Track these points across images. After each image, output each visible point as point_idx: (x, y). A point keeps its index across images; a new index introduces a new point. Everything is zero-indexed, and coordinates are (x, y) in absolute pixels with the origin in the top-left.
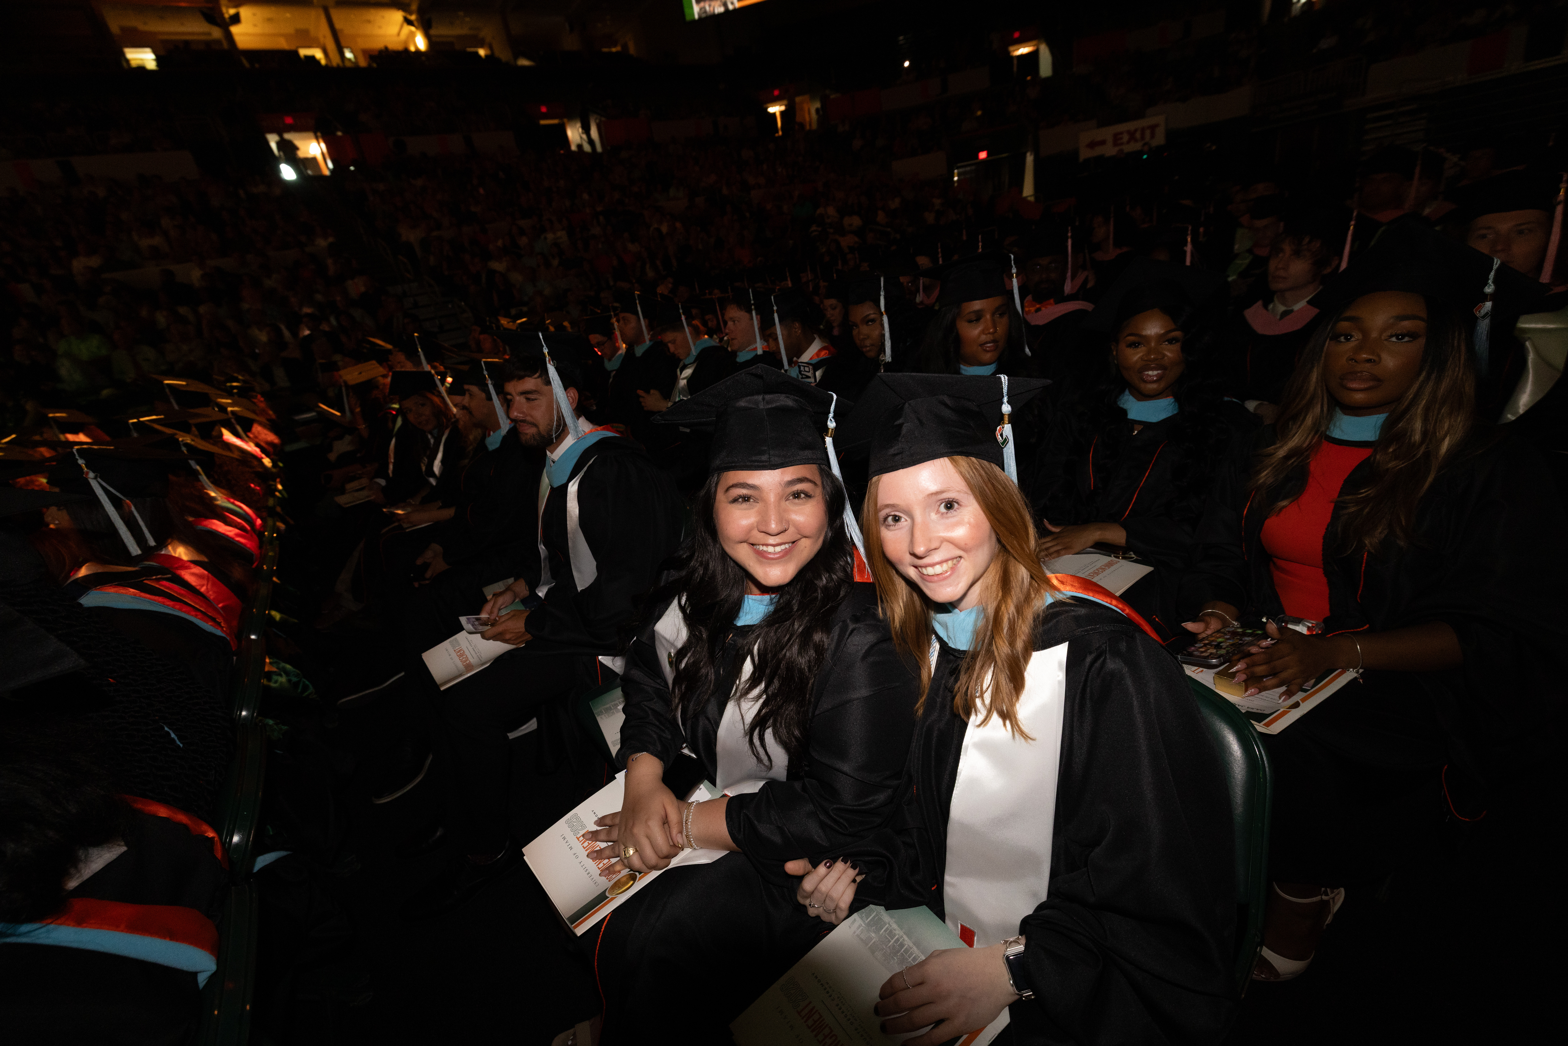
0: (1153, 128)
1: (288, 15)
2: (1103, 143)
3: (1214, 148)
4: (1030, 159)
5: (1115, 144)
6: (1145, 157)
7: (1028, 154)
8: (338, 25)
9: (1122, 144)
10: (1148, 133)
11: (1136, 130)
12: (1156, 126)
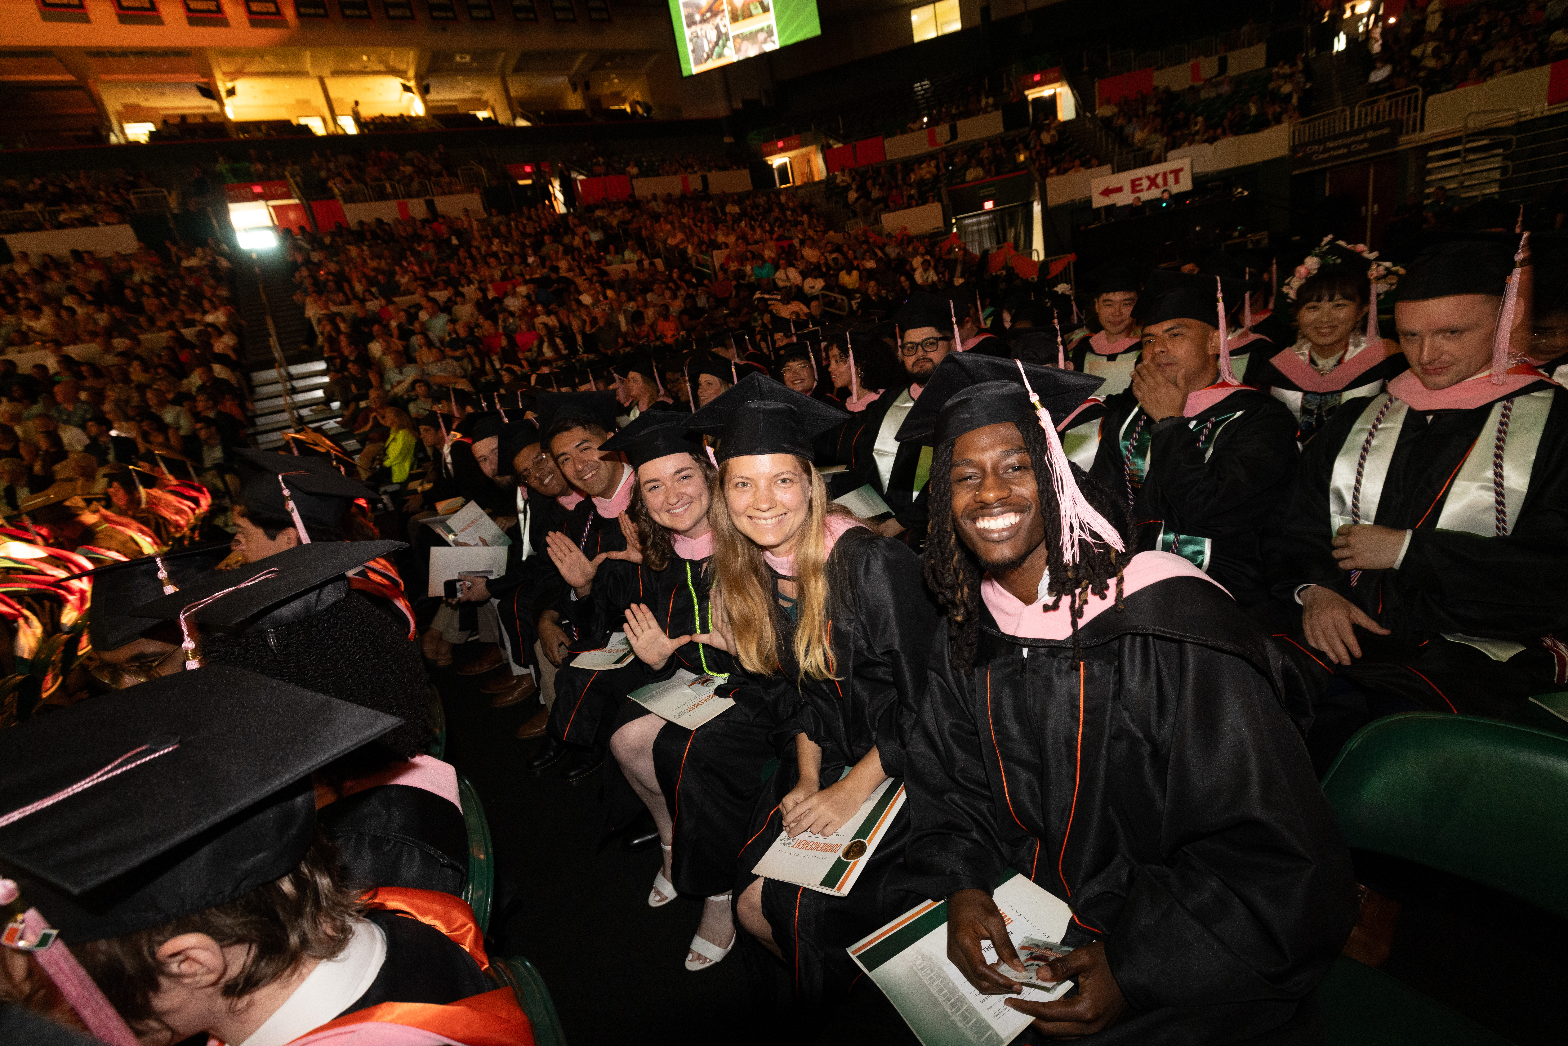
0: (1176, 172)
1: (287, 86)
2: (1119, 189)
3: (1246, 193)
4: (1037, 208)
5: (1134, 191)
6: (1164, 205)
7: (1035, 204)
8: (333, 94)
9: (1141, 191)
10: (1171, 178)
11: (1157, 176)
12: (1181, 170)
